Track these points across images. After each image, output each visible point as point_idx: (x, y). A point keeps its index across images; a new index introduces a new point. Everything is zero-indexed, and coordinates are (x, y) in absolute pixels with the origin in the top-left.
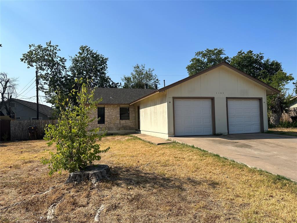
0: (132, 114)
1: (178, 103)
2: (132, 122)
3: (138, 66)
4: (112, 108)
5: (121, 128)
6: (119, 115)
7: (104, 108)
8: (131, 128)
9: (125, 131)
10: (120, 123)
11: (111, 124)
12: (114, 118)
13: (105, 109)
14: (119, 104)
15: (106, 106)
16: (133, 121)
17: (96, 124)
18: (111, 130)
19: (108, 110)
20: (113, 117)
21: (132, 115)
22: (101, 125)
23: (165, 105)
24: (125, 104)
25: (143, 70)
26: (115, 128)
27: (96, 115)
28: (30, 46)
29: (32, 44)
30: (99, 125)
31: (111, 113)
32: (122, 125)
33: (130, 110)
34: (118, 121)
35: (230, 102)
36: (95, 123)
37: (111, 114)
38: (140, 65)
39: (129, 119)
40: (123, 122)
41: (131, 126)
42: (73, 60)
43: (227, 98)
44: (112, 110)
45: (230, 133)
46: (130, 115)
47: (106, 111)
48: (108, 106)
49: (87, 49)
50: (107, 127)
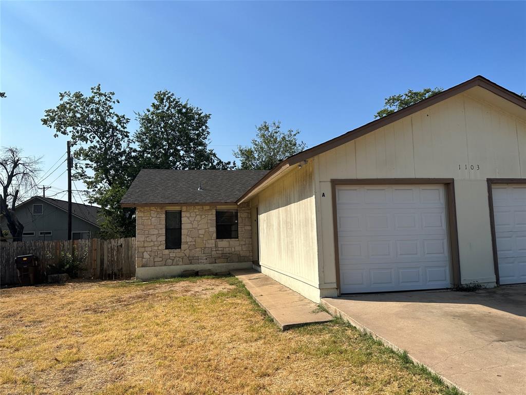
0: (245, 225)
1: (347, 195)
2: (245, 245)
3: (265, 126)
4: (197, 213)
5: (219, 258)
6: (214, 229)
7: (180, 212)
8: (241, 259)
9: (227, 264)
10: (216, 246)
11: (196, 248)
12: (202, 236)
13: (183, 214)
14: (212, 204)
15: (184, 209)
16: (247, 242)
17: (161, 250)
18: (196, 264)
19: (189, 218)
20: (201, 232)
21: (243, 229)
22: (174, 253)
23: (310, 203)
24: (226, 203)
25: (276, 133)
26: (205, 258)
27: (161, 229)
28: (62, 95)
29: (65, 93)
30: (167, 251)
31: (195, 223)
32: (221, 252)
33: (239, 216)
34: (212, 243)
35: (500, 194)
36: (160, 248)
37: (195, 226)
38: (269, 123)
39: (238, 238)
40: (224, 243)
41: (242, 254)
42: (143, 119)
43: (491, 182)
44: (198, 218)
45: (503, 281)
46: (239, 229)
47: (184, 220)
48: (188, 208)
49: (169, 98)
50: (186, 255)
